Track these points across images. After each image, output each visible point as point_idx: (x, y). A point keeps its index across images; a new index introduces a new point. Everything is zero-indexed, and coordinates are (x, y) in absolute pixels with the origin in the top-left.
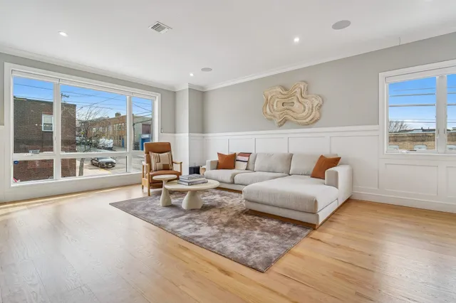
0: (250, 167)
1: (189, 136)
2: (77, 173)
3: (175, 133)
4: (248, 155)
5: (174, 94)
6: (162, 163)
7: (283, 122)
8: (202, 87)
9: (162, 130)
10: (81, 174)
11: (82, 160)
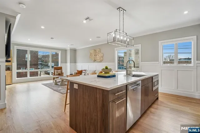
0: (86, 74)
1: (70, 64)
2: (39, 75)
3: (66, 63)
4: (85, 70)
5: (66, 50)
6: (58, 73)
7: (95, 61)
8: (75, 48)
9: (62, 62)
10: (40, 76)
11: (41, 72)
